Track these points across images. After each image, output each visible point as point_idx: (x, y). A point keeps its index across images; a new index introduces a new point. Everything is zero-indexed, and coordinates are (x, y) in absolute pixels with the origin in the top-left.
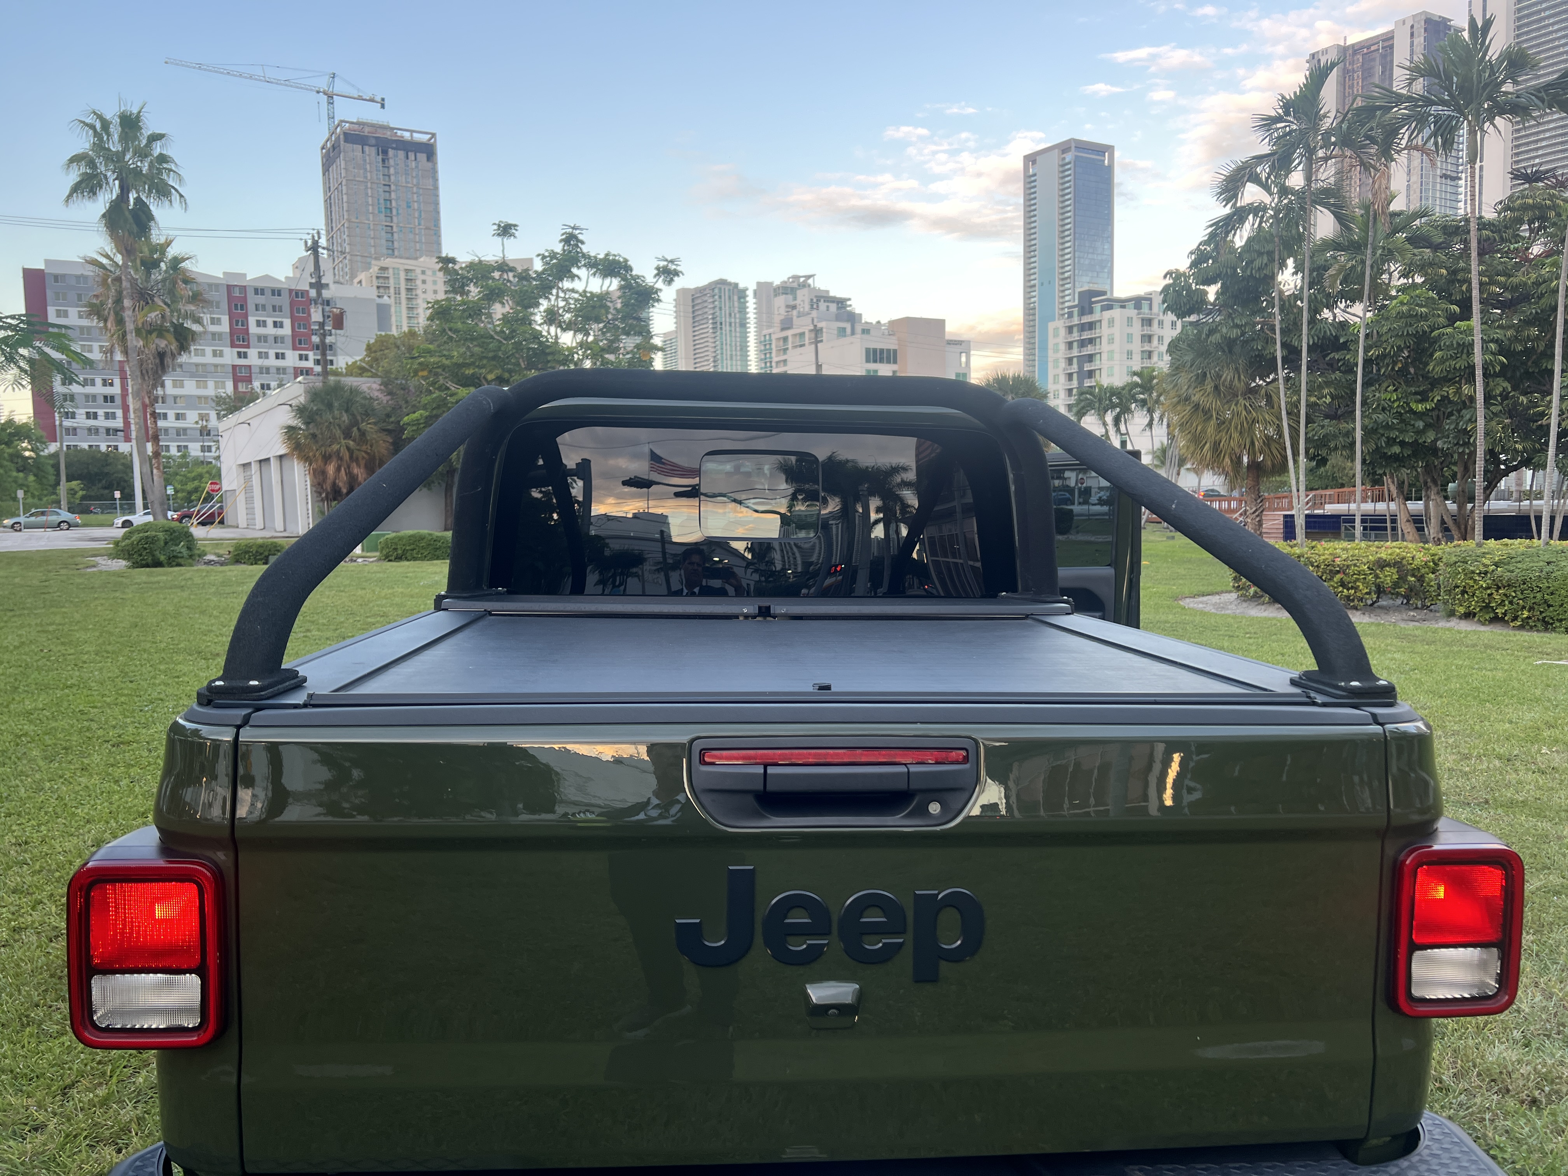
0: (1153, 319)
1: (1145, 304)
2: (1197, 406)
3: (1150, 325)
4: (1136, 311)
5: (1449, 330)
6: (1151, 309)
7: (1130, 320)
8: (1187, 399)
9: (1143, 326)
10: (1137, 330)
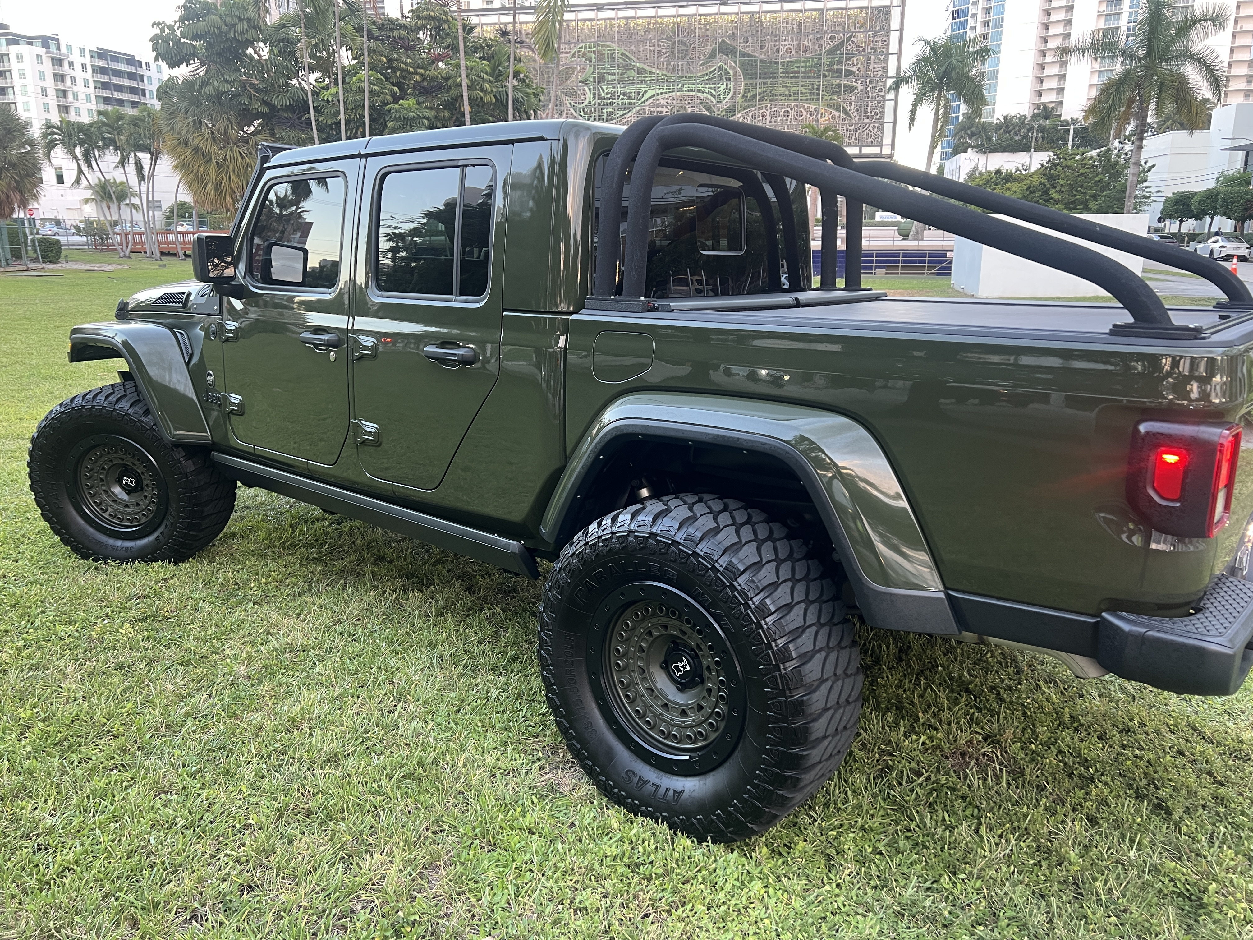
0: (63, 59)
1: (52, 44)
2: (196, 150)
3: (61, 65)
4: (44, 50)
5: (396, 106)
6: (59, 49)
7: (39, 57)
8: (186, 143)
9: (53, 65)
10: (47, 67)
